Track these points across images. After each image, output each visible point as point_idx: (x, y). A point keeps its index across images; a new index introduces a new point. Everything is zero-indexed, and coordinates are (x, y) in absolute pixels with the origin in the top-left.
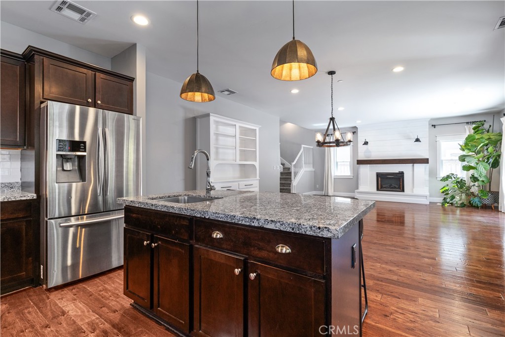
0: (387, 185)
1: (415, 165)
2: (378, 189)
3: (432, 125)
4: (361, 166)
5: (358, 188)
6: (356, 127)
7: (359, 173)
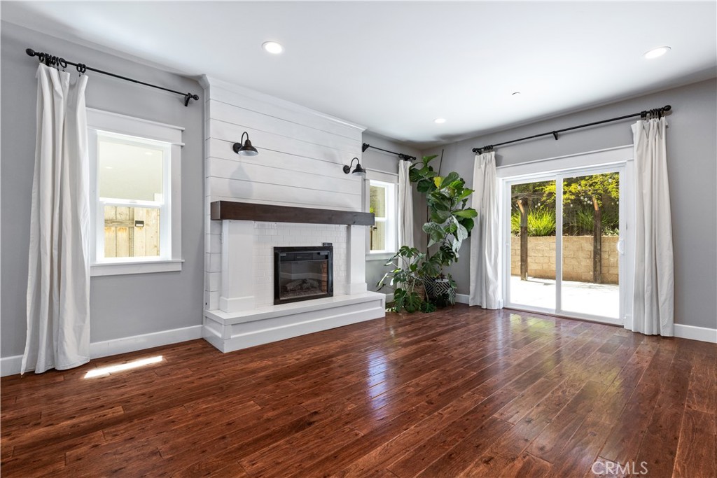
0: (295, 284)
1: (352, 227)
2: (276, 300)
3: (365, 147)
4: (227, 224)
5: (201, 303)
6: (197, 82)
7: (208, 250)
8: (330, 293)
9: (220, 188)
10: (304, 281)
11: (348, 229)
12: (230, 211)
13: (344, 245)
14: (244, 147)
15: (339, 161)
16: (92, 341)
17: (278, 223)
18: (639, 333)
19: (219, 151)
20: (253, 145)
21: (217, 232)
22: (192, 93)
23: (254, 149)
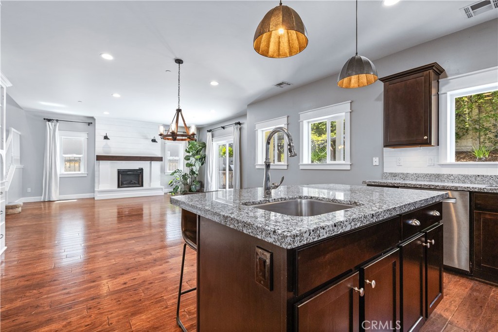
0: (127, 182)
1: (152, 162)
2: (119, 186)
4: (101, 162)
5: (93, 187)
6: (92, 118)
7: (96, 170)
8: (142, 186)
9: (100, 151)
10: (131, 181)
12: (100, 158)
14: (106, 138)
15: (149, 137)
16: (60, 194)
17: (118, 161)
19: (99, 139)
20: (108, 137)
21: (98, 164)
22: (90, 122)
23: (108, 139)
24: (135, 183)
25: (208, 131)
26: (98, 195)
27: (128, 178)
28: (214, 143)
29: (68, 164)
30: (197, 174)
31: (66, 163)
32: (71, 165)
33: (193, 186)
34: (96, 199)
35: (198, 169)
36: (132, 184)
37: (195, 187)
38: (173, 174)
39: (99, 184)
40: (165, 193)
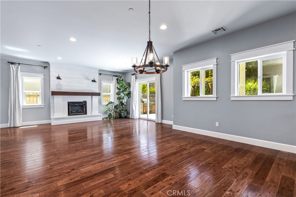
0: (75, 111)
1: (93, 96)
2: (69, 115)
3: (100, 74)
4: (55, 96)
5: (50, 115)
6: (47, 63)
7: (51, 102)
8: (86, 113)
9: (54, 88)
10: (78, 111)
11: (92, 97)
12: (54, 93)
13: (90, 101)
14: (58, 78)
15: (90, 79)
16: (23, 122)
17: (68, 96)
18: (159, 123)
19: (53, 79)
20: (60, 78)
21: (53, 98)
22: (46, 66)
23: (60, 79)
24: (81, 112)
25: (132, 74)
26: (54, 122)
27: (75, 108)
28: (137, 83)
29: (28, 98)
30: (125, 105)
31: (26, 97)
32: (31, 99)
33: (123, 114)
34: (52, 124)
35: (126, 101)
36: (79, 112)
37: (124, 114)
38: (107, 105)
39: (54, 113)
40: (102, 119)
